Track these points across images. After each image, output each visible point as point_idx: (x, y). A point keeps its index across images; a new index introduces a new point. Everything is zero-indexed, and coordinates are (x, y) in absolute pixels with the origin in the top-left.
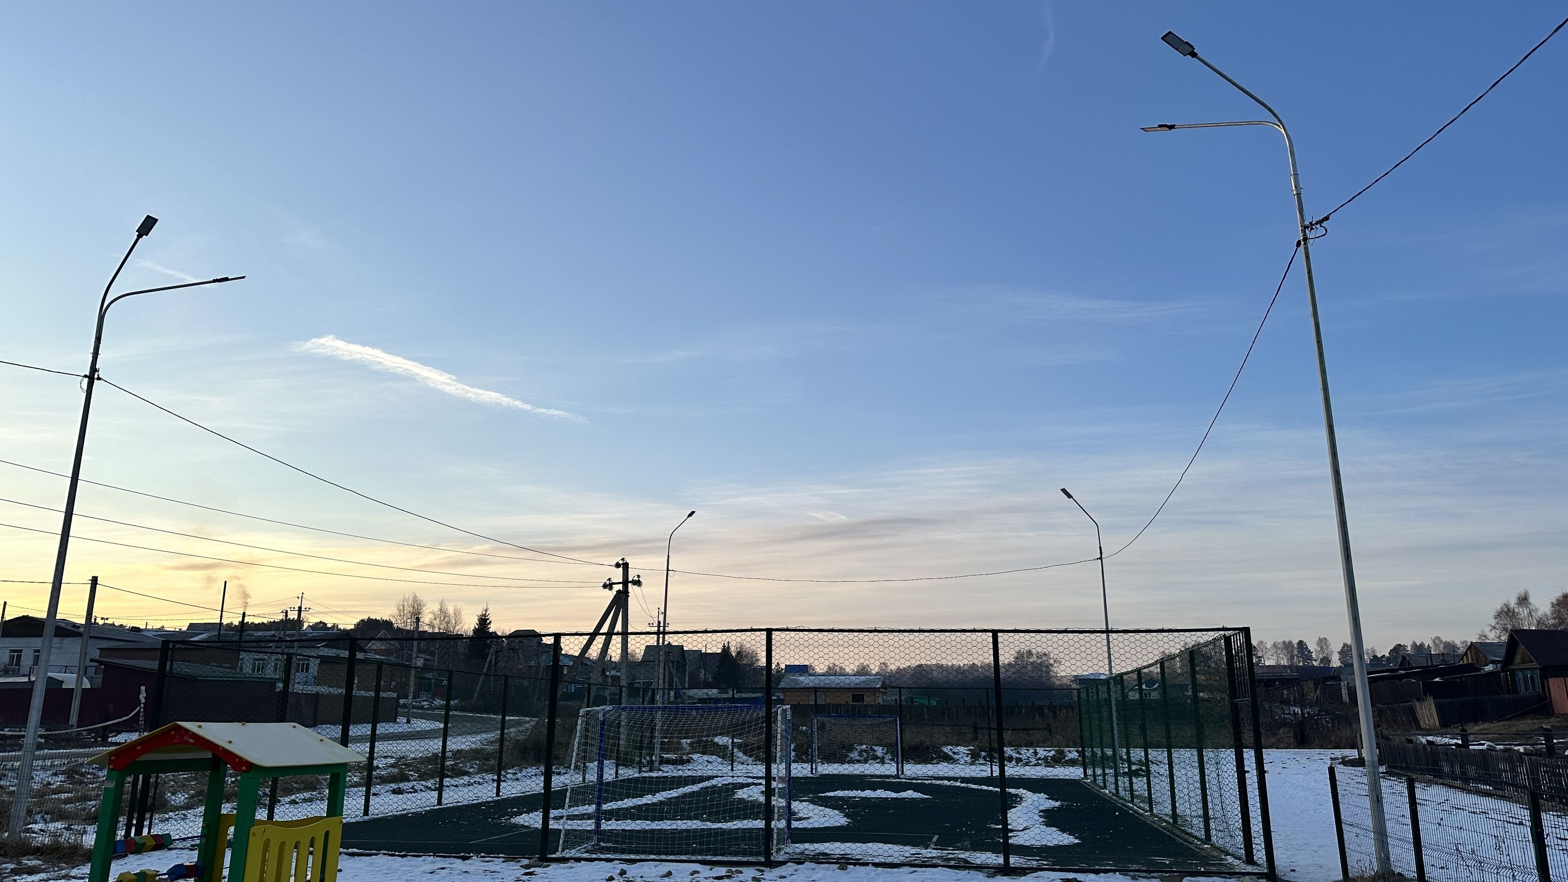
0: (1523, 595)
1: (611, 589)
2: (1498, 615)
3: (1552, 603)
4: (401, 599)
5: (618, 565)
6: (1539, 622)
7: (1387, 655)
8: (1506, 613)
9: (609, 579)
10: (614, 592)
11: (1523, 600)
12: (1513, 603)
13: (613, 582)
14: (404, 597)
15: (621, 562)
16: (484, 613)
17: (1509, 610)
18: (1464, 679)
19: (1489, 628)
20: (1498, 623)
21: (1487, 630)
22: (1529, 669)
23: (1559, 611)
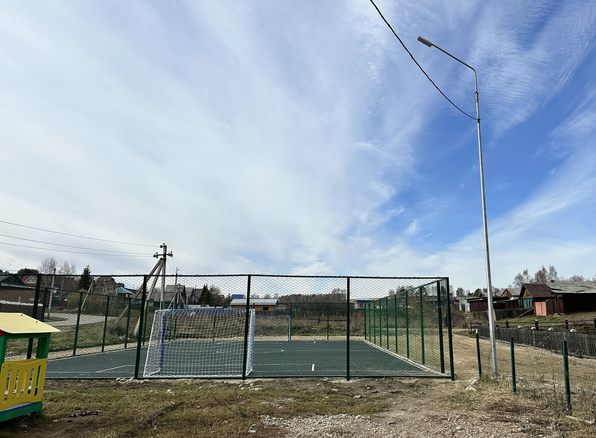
0: (526, 271)
1: (157, 257)
2: (516, 278)
3: (536, 274)
4: (45, 260)
5: (161, 247)
6: (530, 281)
7: (474, 293)
8: (520, 277)
9: (157, 253)
10: (159, 259)
11: (526, 273)
12: (522, 274)
13: (159, 254)
14: (46, 259)
15: (163, 245)
16: (87, 268)
17: (520, 276)
18: (505, 302)
19: (513, 283)
20: (516, 281)
21: (512, 284)
22: (529, 299)
23: (538, 277)
